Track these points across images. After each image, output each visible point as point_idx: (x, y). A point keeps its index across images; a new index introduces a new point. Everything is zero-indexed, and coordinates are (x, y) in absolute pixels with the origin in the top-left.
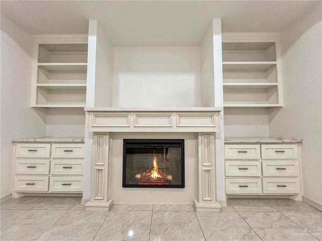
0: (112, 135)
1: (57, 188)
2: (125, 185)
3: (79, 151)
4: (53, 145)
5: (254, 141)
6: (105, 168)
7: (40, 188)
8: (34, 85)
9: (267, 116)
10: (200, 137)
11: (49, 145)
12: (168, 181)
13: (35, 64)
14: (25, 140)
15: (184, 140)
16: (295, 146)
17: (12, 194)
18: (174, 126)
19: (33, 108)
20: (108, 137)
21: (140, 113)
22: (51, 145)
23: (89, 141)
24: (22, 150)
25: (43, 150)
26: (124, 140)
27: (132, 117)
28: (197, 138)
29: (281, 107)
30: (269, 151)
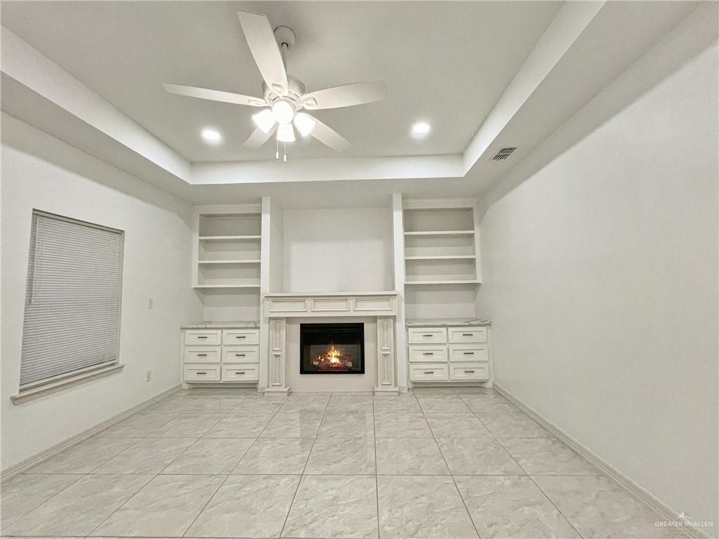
0: (289, 320)
1: (231, 377)
2: (303, 371)
3: (252, 337)
4: (225, 332)
5: (439, 324)
6: (283, 353)
7: (212, 377)
8: (195, 262)
9: (472, 292)
10: (378, 321)
11: (220, 331)
12: (348, 368)
13: (196, 238)
14: (195, 326)
15: (363, 324)
16: (484, 329)
17: (181, 385)
18: (352, 311)
19: (195, 288)
20: (285, 322)
21: (317, 298)
22: (222, 332)
23: (264, 326)
24: (191, 337)
25: (214, 337)
26: (301, 325)
27: (309, 302)
28: (376, 322)
29: (479, 284)
30: (456, 335)
